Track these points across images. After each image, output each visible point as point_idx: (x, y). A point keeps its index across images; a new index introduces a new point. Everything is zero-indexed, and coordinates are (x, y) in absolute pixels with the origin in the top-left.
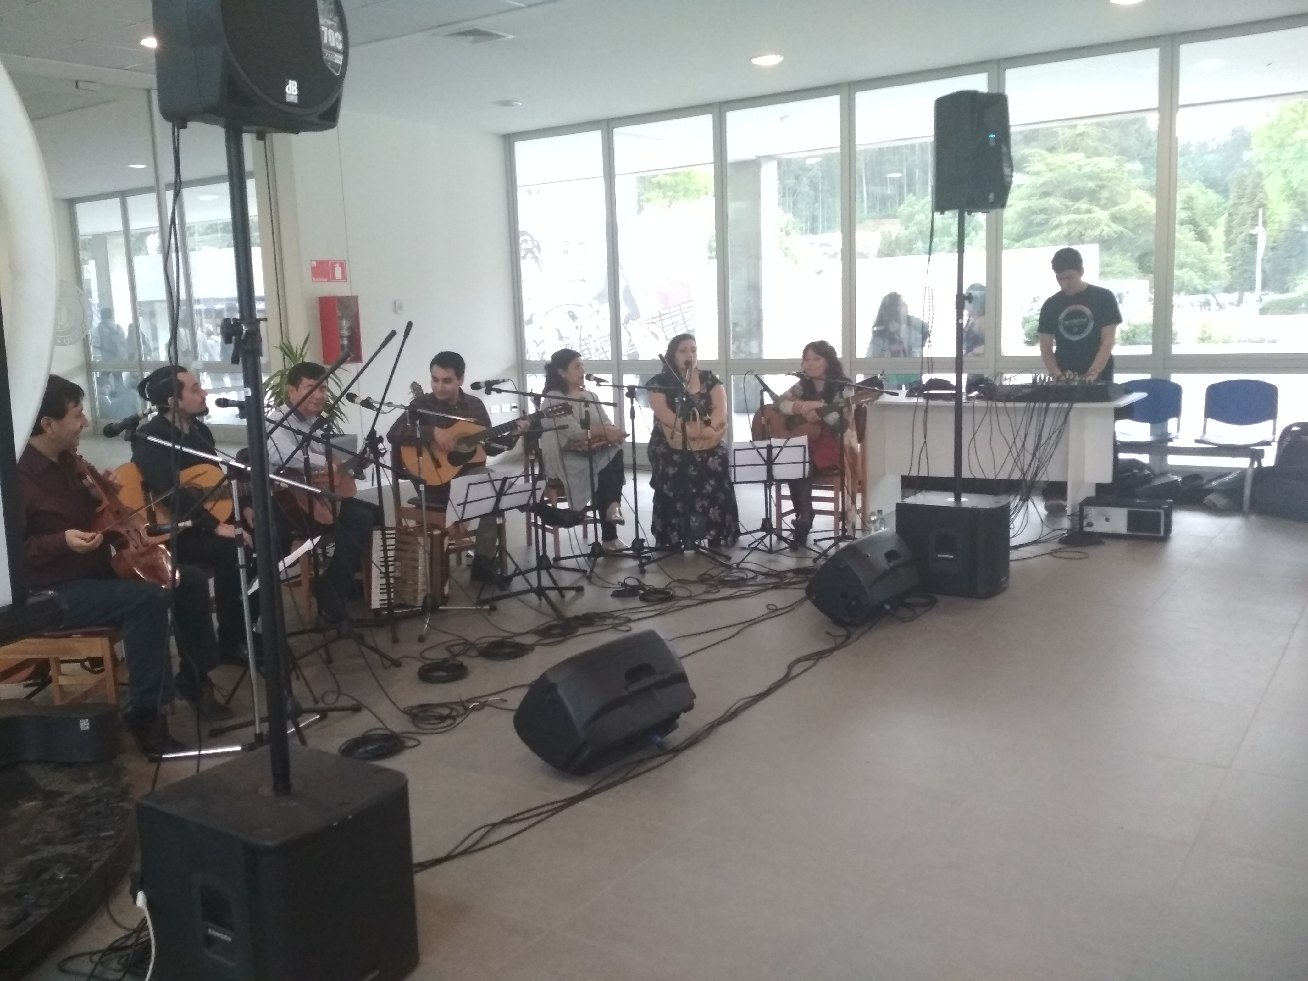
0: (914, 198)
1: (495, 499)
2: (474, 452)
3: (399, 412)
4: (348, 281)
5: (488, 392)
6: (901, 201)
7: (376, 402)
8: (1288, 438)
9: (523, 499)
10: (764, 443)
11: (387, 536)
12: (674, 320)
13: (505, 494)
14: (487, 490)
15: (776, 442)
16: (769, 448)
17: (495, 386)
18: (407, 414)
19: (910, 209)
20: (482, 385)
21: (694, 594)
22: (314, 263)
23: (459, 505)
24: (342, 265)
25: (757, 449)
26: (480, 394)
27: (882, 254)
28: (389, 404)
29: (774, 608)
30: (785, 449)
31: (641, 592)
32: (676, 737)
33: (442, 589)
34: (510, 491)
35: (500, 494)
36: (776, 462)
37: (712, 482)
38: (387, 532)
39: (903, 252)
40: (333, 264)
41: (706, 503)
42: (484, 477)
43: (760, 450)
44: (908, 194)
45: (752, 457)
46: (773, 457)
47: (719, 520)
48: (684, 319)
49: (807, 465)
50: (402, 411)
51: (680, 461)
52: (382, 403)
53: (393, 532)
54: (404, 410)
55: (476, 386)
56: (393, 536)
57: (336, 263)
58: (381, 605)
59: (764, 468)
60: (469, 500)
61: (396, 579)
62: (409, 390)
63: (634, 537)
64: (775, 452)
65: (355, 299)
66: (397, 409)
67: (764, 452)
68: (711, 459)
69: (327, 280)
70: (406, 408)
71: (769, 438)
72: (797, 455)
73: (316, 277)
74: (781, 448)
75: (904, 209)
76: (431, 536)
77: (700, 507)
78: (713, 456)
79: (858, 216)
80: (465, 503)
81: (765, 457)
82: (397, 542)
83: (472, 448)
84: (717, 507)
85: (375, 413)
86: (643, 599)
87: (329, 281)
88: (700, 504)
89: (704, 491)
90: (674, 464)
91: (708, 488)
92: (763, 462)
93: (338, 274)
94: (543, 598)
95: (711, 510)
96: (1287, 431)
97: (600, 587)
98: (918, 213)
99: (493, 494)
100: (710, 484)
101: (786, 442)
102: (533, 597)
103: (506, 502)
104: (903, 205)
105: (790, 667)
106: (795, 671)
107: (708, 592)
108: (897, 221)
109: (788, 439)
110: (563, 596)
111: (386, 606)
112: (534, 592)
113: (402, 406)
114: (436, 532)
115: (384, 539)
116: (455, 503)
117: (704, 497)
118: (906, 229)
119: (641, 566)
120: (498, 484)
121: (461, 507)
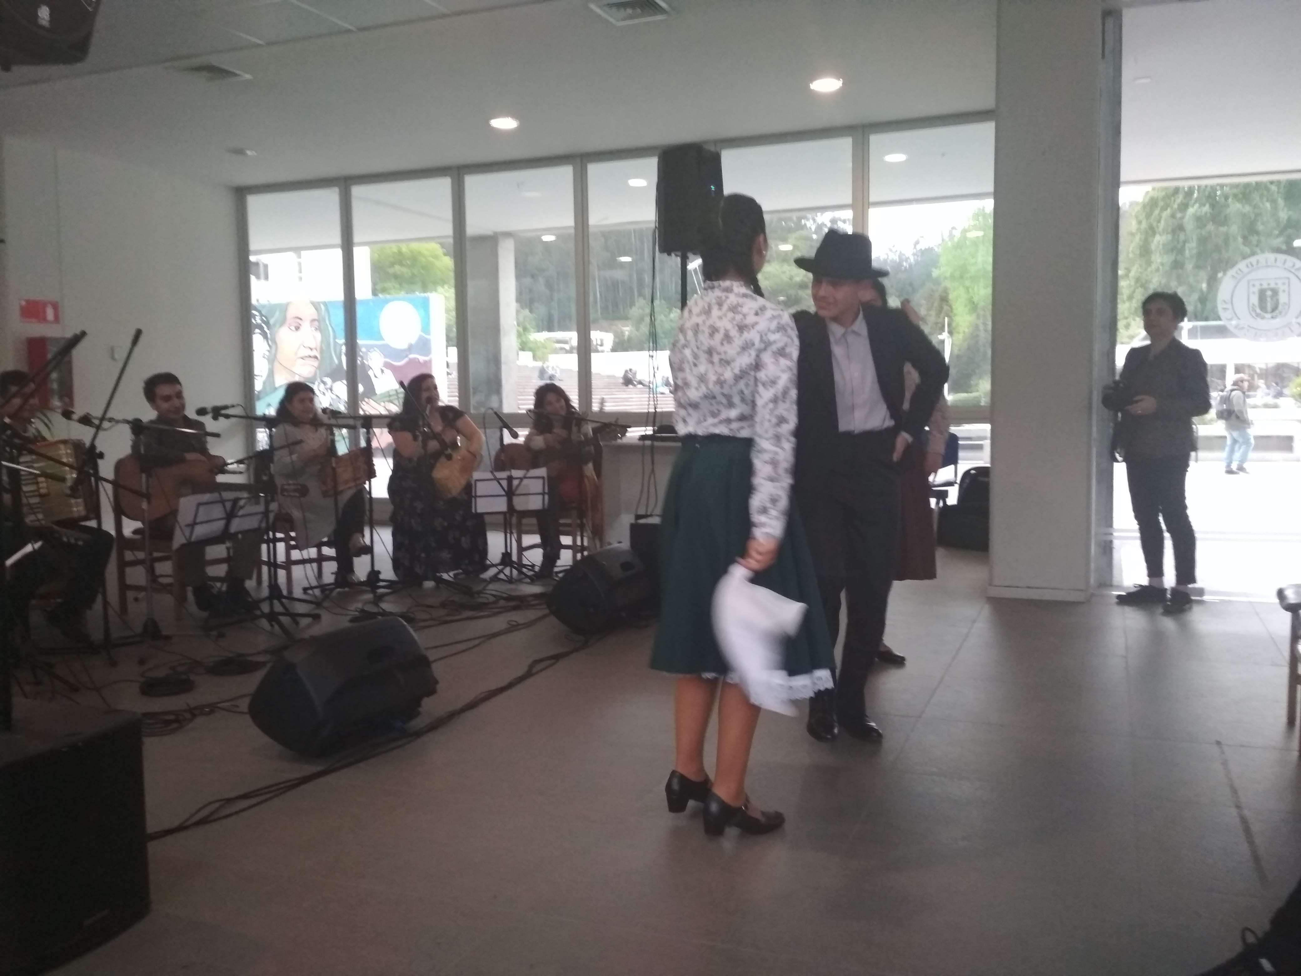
1: (225, 521)
4: (61, 321)
5: (215, 418)
6: (632, 304)
7: (95, 420)
8: (967, 481)
9: (254, 522)
10: (503, 475)
13: (236, 517)
14: (218, 512)
15: (516, 473)
16: (510, 479)
17: (223, 412)
20: (208, 410)
21: (436, 616)
22: (23, 303)
23: (187, 526)
24: (55, 307)
25: (498, 480)
28: (110, 420)
29: (514, 623)
30: (524, 480)
32: (418, 723)
34: (241, 513)
35: (230, 516)
36: (518, 492)
40: (45, 305)
42: (215, 496)
43: (501, 481)
45: (494, 488)
46: (514, 488)
49: (546, 497)
52: (102, 420)
55: (200, 412)
57: (47, 304)
59: (504, 500)
60: (198, 521)
63: (370, 570)
64: (515, 482)
67: (504, 483)
69: (37, 320)
71: (510, 470)
72: (536, 486)
73: (26, 317)
74: (521, 479)
79: (592, 316)
80: (193, 524)
81: (506, 489)
85: (94, 429)
87: (40, 321)
92: (503, 493)
93: (50, 316)
94: (274, 622)
96: (967, 474)
97: (335, 614)
99: (223, 515)
101: (526, 474)
103: (236, 524)
104: (633, 308)
105: (531, 667)
106: (535, 670)
107: (447, 615)
109: (529, 471)
112: (265, 618)
120: (228, 505)
121: (190, 528)
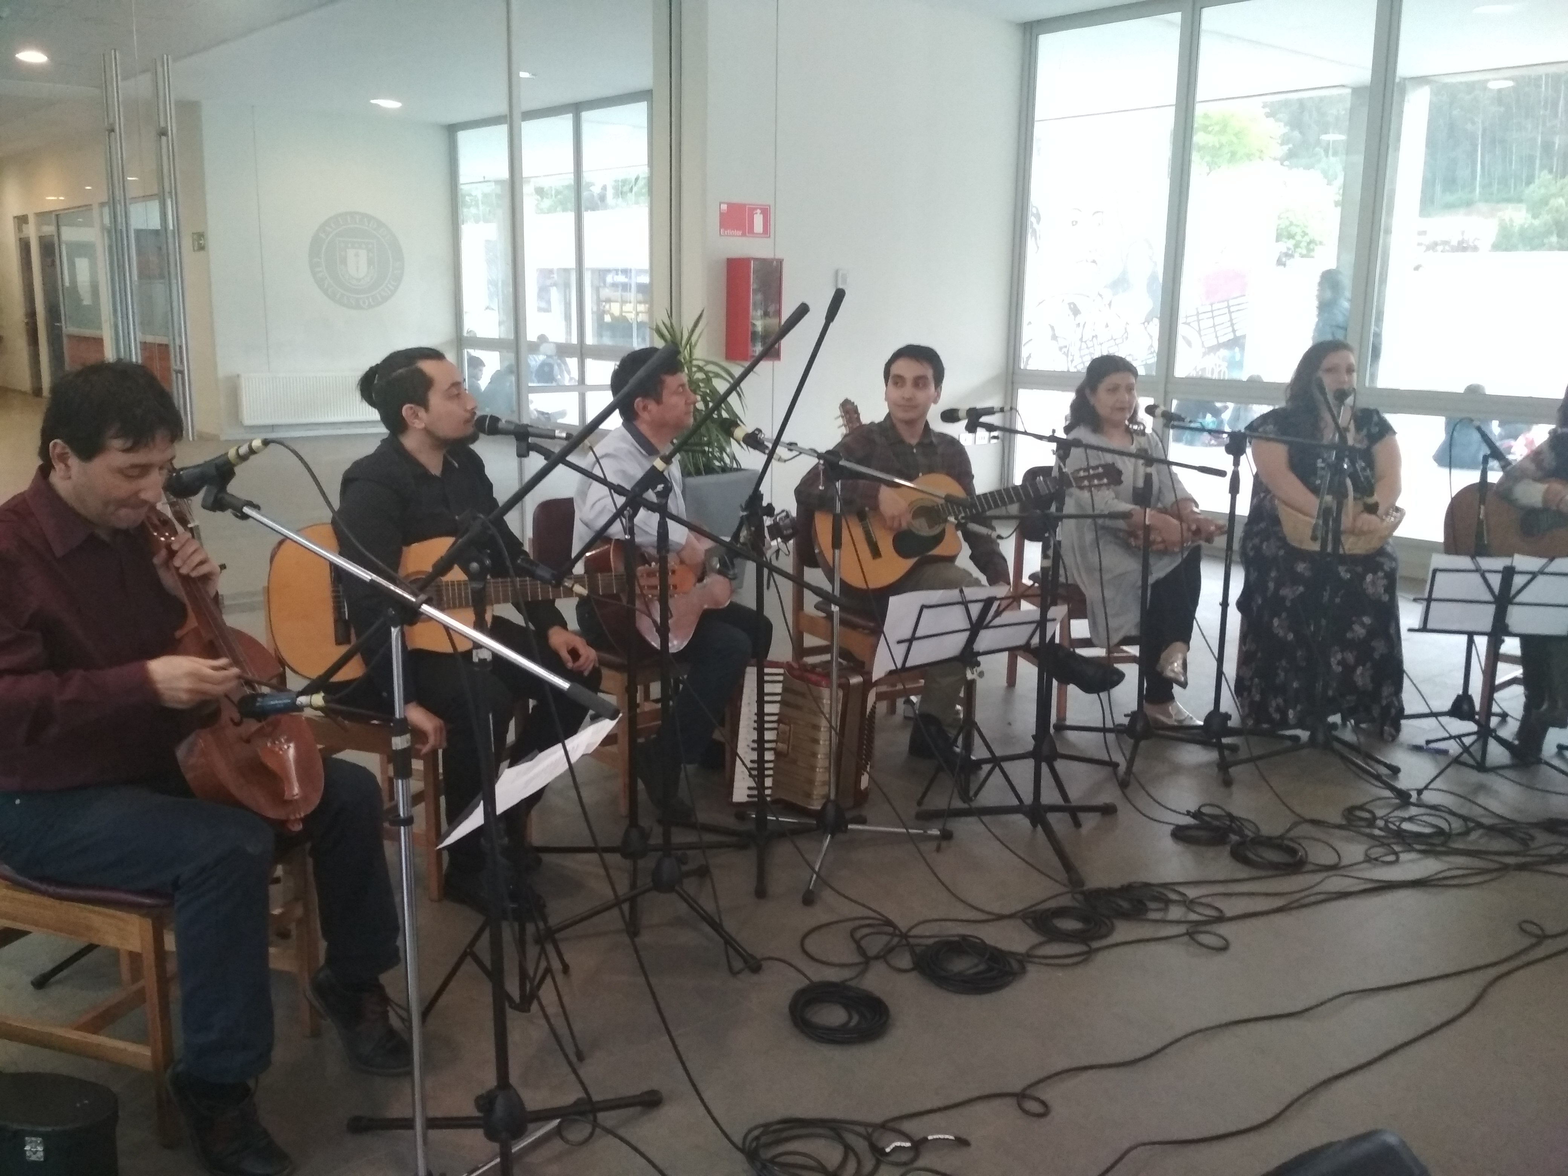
0: (1550, 177)
1: (967, 634)
2: (938, 539)
3: (808, 463)
4: (772, 236)
5: (971, 428)
6: (1530, 181)
7: (768, 440)
9: (1019, 636)
10: (1495, 563)
11: (766, 678)
12: (1218, 320)
13: (987, 627)
14: (956, 619)
15: (1523, 562)
16: (1508, 573)
17: (984, 419)
18: (821, 467)
19: (1543, 191)
20: (962, 414)
21: (1345, 862)
22: (724, 207)
23: (899, 642)
24: (765, 212)
25: (1483, 573)
26: (957, 430)
27: (1496, 247)
28: (791, 446)
30: (1540, 579)
31: (1234, 838)
33: (858, 781)
34: (997, 621)
35: (976, 627)
36: (1517, 599)
37: (1367, 620)
38: (767, 670)
39: (1529, 248)
40: (752, 211)
41: (1350, 657)
42: (953, 594)
43: (1488, 575)
44: (1541, 170)
46: (1513, 591)
47: (1370, 687)
48: (1231, 320)
50: (814, 461)
51: (1307, 574)
52: (777, 442)
53: (781, 671)
54: (816, 461)
55: (950, 416)
56: (781, 678)
57: (756, 209)
58: (749, 796)
59: (1491, 609)
60: (918, 634)
61: (778, 753)
62: (838, 412)
63: (1211, 707)
64: (1518, 581)
65: (780, 262)
66: (802, 456)
67: (1496, 581)
68: (1369, 577)
69: (740, 233)
70: (820, 456)
71: (1510, 555)
73: (726, 229)
74: (1534, 575)
75: (1534, 191)
76: (845, 687)
77: (1339, 663)
78: (1375, 573)
80: (910, 641)
81: (1496, 589)
82: (785, 689)
83: (937, 530)
84: (1368, 665)
85: (764, 457)
86: (1239, 856)
87: (744, 235)
88: (1339, 656)
89: (1349, 635)
90: (1296, 579)
91: (1359, 631)
92: (1488, 597)
93: (758, 226)
94: (1039, 828)
95: (1359, 670)
98: (1554, 196)
99: (965, 625)
100: (1363, 625)
101: (1545, 566)
102: (1022, 822)
103: (986, 639)
104: (1532, 187)
108: (1523, 207)
109: (1552, 559)
110: (1077, 824)
111: (756, 799)
112: (1025, 814)
113: (813, 452)
114: (856, 680)
115: (761, 683)
116: (892, 640)
117: (1347, 645)
118: (1535, 216)
119: (1223, 766)
120: (975, 610)
121: (904, 646)
